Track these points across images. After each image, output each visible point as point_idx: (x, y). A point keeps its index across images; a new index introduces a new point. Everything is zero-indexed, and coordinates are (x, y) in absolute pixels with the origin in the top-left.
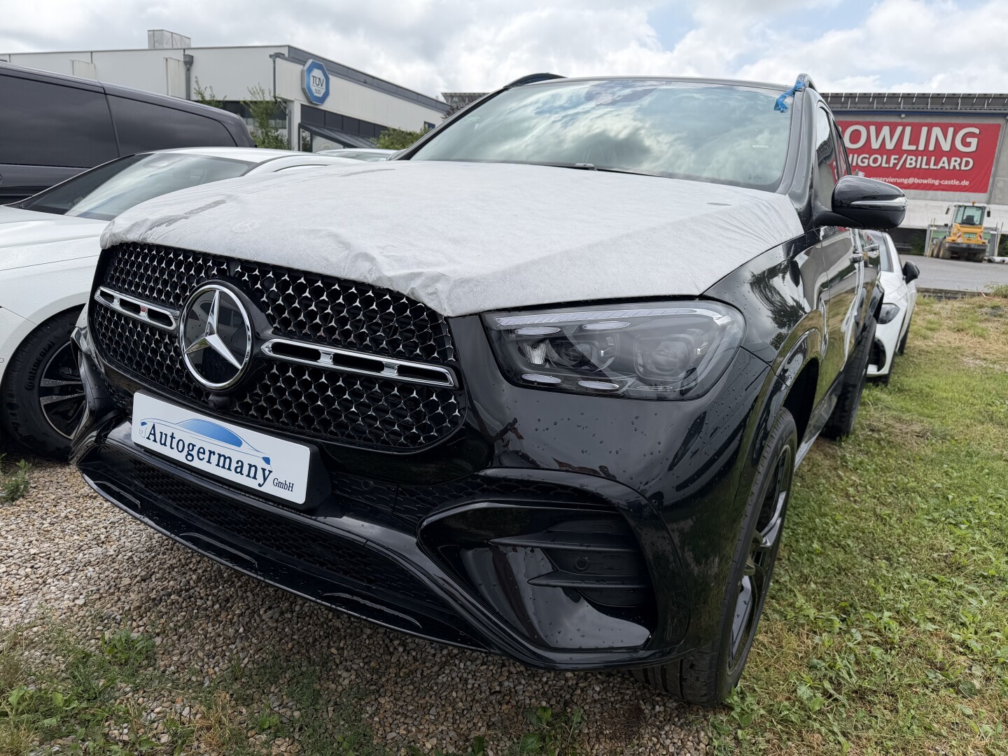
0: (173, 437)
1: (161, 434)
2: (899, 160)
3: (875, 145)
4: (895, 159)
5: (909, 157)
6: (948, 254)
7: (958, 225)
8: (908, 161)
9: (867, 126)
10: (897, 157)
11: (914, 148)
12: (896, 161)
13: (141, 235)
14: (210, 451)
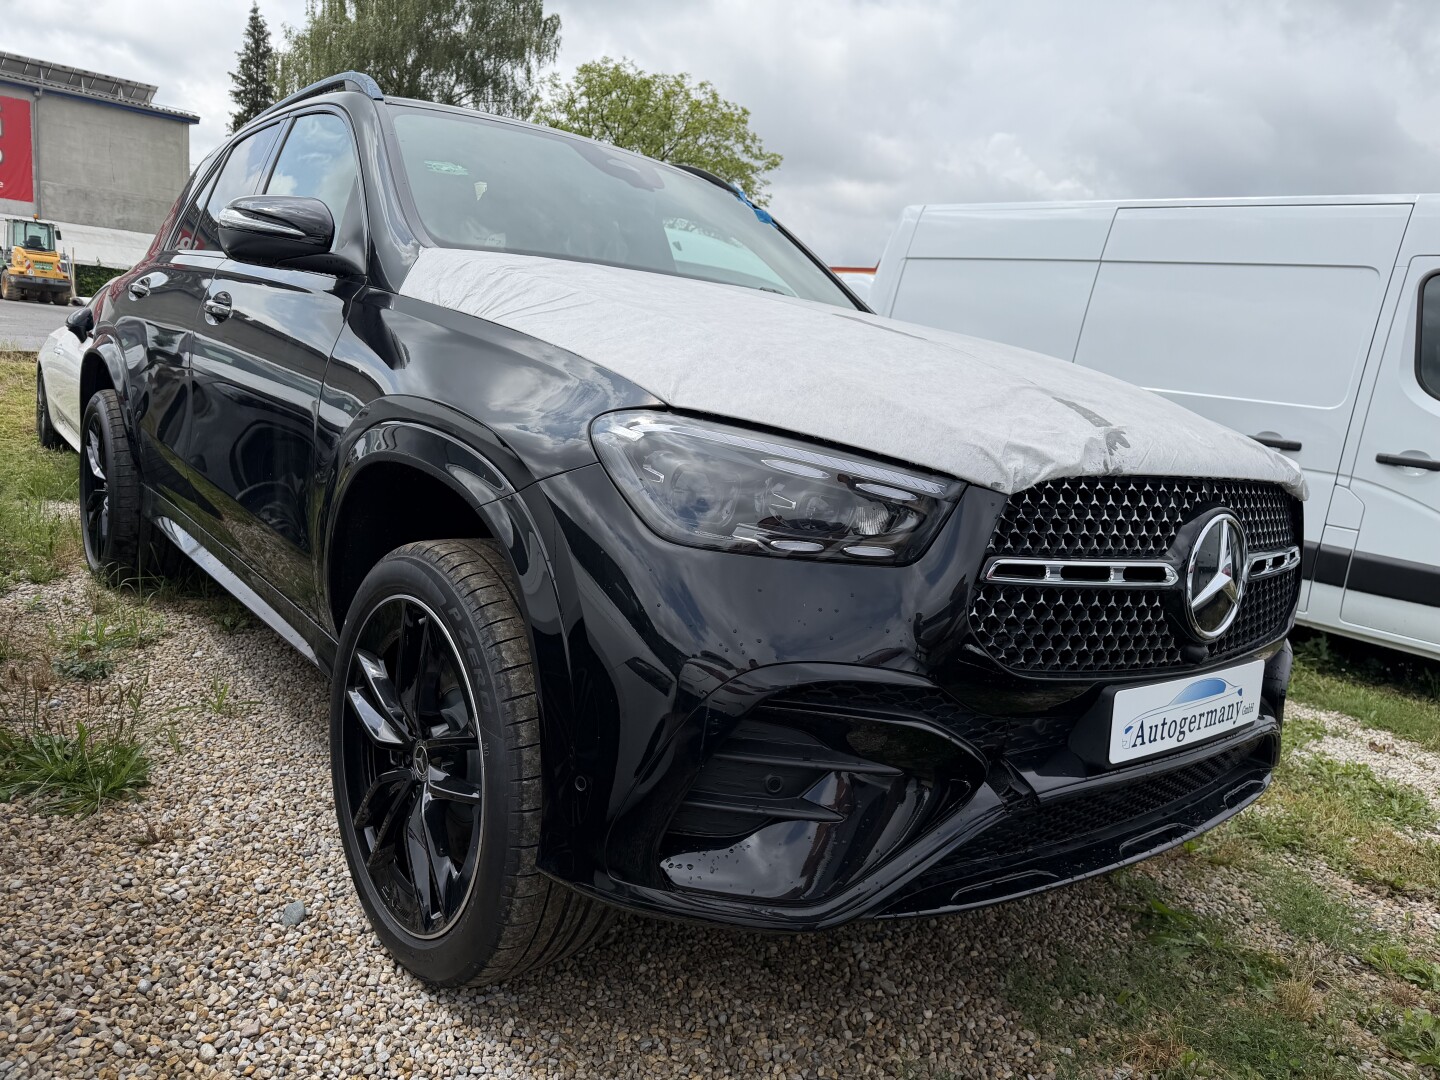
0: (1164, 724)
1: (1151, 728)
6: (16, 293)
7: (22, 250)
13: (1106, 465)
14: (1201, 715)
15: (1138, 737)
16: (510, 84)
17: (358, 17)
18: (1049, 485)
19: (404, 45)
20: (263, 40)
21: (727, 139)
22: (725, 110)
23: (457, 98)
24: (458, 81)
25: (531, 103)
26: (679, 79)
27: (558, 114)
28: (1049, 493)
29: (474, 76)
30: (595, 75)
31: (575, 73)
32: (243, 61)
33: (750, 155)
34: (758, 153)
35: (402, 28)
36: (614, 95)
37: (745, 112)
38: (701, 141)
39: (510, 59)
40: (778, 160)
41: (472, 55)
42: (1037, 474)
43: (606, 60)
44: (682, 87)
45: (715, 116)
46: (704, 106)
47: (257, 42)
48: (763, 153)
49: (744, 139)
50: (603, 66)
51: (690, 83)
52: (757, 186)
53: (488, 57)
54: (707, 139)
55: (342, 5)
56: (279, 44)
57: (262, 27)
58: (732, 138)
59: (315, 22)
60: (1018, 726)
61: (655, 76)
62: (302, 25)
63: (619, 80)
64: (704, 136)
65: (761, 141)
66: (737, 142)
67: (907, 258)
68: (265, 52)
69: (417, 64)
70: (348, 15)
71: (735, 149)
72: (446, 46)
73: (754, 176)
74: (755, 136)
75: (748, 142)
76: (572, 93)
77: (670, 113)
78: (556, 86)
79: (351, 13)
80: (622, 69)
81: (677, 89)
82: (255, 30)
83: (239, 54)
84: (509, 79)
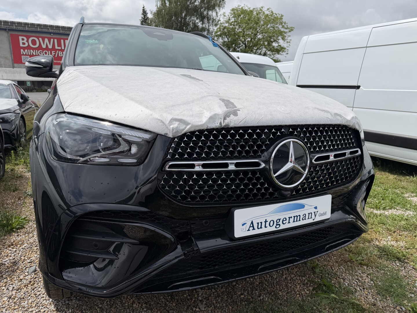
0: (266, 221)
1: (258, 223)
2: (56, 53)
3: (44, 46)
4: (54, 53)
5: (59, 52)
8: (60, 54)
9: (38, 38)
10: (54, 52)
11: (60, 48)
12: (55, 54)
13: (221, 123)
14: (289, 218)
15: (250, 227)
16: (212, 17)
17: (169, 5)
18: (197, 133)
19: (181, 10)
20: (146, 15)
21: (277, 24)
22: (276, 16)
23: (197, 24)
24: (197, 19)
25: (218, 22)
26: (261, 8)
27: (225, 24)
28: (197, 136)
29: (202, 17)
30: (236, 11)
31: (230, 11)
32: (141, 22)
33: (284, 28)
34: (287, 27)
35: (181, 6)
36: (242, 16)
37: (282, 16)
38: (269, 26)
39: (211, 10)
40: (293, 29)
41: (200, 10)
42: (184, 129)
43: (239, 6)
44: (262, 10)
45: (272, 18)
46: (269, 15)
47: (144, 16)
48: (288, 27)
49: (282, 24)
50: (238, 8)
51: (264, 9)
52: (287, 37)
53: (205, 10)
54: (270, 25)
55: (165, 2)
56: (150, 16)
57: (146, 12)
58: (278, 24)
59: (158, 8)
60: (195, 223)
61: (254, 9)
62: (155, 10)
63: (243, 12)
64: (269, 24)
65: (287, 23)
66: (280, 25)
67: (304, 54)
68: (147, 19)
69: (186, 15)
70: (167, 5)
71: (279, 27)
72: (193, 9)
73: (285, 35)
74: (285, 22)
75: (283, 24)
76: (229, 17)
77: (259, 19)
78: (225, 16)
79: (168, 4)
80: (244, 8)
81: (260, 11)
82: (144, 13)
83: (140, 20)
84: (211, 16)
